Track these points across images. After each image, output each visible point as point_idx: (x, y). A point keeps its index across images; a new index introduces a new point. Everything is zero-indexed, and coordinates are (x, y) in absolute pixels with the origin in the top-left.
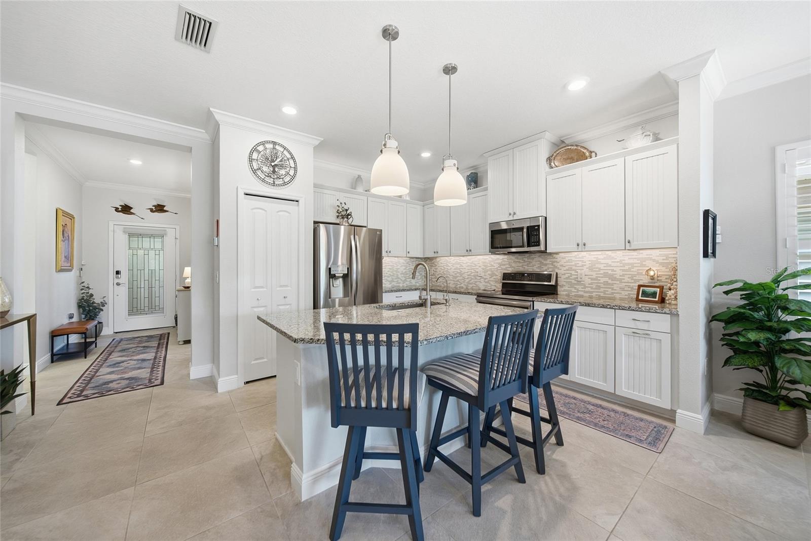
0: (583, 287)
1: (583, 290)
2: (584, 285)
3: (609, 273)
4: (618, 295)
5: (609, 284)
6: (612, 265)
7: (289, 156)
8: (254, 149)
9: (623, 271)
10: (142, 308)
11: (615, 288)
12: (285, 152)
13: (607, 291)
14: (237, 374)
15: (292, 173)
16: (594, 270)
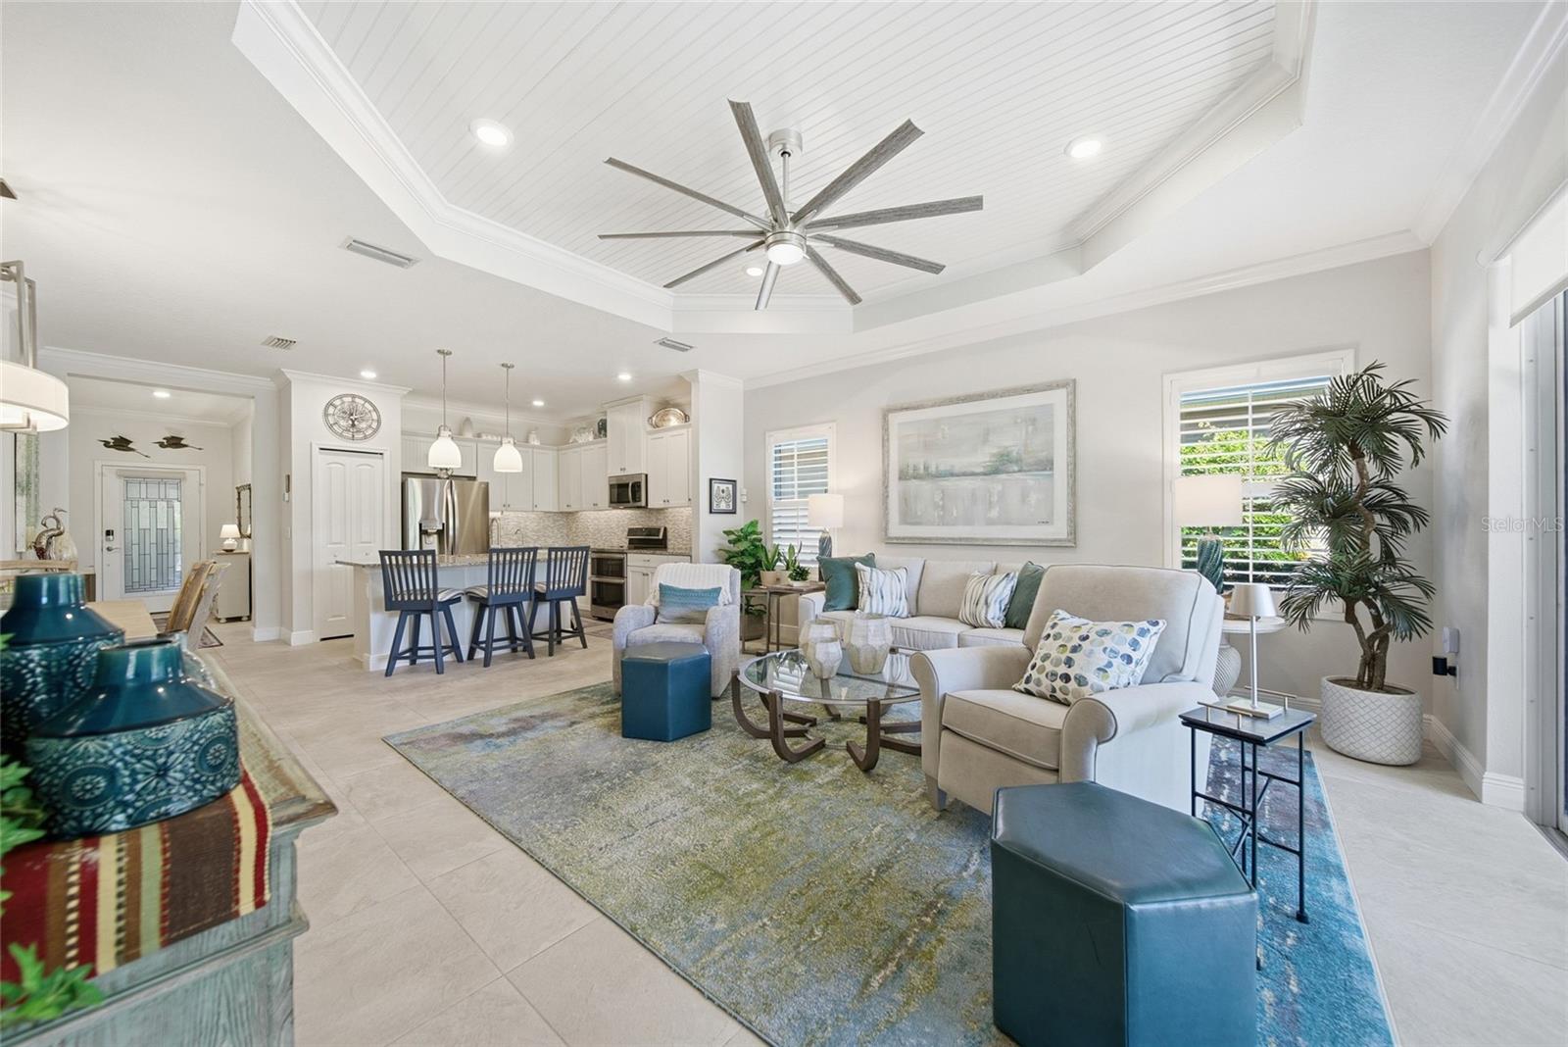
7: (371, 408)
8: (330, 404)
10: (147, 582)
12: (367, 405)
14: (312, 629)
15: (374, 425)
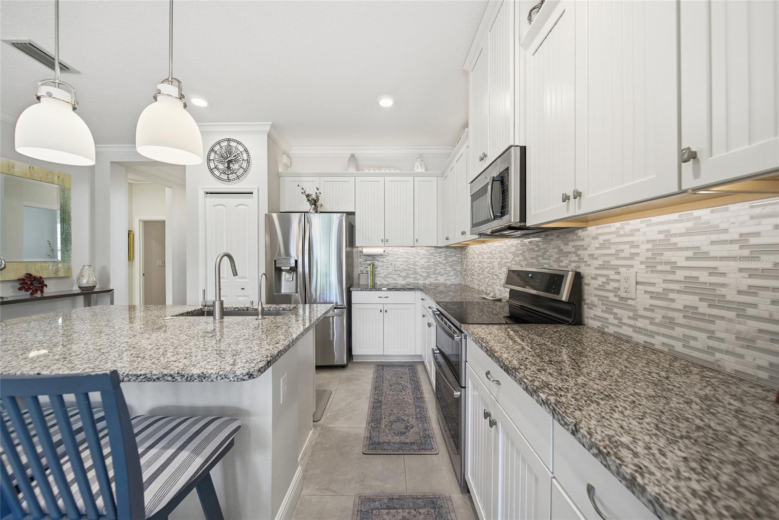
0: (631, 314)
1: (632, 322)
2: (634, 309)
3: (702, 280)
4: (732, 359)
5: (703, 317)
6: (712, 254)
7: (242, 149)
8: (212, 150)
9: (750, 276)
11: (718, 334)
12: (239, 146)
13: (695, 339)
15: (245, 165)
16: (659, 268)
